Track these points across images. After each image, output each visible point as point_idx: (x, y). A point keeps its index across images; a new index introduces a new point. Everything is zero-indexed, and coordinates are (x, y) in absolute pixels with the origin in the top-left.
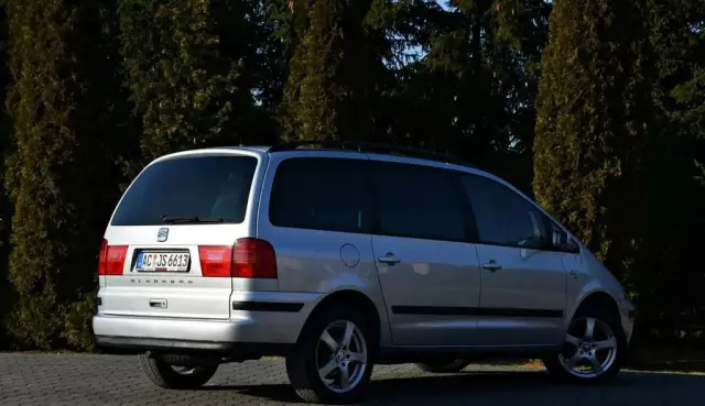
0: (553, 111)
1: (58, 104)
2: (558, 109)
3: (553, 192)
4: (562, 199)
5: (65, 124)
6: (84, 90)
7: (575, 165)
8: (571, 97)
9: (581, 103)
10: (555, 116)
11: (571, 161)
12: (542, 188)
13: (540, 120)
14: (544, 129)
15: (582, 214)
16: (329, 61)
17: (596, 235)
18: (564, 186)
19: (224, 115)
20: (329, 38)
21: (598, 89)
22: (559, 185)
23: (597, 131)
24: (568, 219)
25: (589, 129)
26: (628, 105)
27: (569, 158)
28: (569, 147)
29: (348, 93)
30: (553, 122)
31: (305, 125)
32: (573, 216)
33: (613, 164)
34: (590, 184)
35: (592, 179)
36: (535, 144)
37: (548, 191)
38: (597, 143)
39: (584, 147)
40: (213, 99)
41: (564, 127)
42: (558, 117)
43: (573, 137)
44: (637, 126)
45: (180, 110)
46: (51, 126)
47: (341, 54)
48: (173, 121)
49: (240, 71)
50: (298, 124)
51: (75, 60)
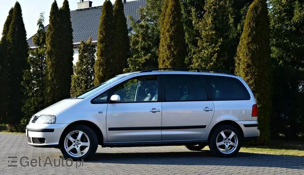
1: (168, 59)
5: (170, 65)
6: (175, 54)
16: (249, 36)
20: (250, 27)
29: (256, 47)
40: (211, 53)
45: (200, 58)
47: (254, 33)
48: (197, 62)
49: (221, 42)
50: (240, 60)
51: (173, 44)
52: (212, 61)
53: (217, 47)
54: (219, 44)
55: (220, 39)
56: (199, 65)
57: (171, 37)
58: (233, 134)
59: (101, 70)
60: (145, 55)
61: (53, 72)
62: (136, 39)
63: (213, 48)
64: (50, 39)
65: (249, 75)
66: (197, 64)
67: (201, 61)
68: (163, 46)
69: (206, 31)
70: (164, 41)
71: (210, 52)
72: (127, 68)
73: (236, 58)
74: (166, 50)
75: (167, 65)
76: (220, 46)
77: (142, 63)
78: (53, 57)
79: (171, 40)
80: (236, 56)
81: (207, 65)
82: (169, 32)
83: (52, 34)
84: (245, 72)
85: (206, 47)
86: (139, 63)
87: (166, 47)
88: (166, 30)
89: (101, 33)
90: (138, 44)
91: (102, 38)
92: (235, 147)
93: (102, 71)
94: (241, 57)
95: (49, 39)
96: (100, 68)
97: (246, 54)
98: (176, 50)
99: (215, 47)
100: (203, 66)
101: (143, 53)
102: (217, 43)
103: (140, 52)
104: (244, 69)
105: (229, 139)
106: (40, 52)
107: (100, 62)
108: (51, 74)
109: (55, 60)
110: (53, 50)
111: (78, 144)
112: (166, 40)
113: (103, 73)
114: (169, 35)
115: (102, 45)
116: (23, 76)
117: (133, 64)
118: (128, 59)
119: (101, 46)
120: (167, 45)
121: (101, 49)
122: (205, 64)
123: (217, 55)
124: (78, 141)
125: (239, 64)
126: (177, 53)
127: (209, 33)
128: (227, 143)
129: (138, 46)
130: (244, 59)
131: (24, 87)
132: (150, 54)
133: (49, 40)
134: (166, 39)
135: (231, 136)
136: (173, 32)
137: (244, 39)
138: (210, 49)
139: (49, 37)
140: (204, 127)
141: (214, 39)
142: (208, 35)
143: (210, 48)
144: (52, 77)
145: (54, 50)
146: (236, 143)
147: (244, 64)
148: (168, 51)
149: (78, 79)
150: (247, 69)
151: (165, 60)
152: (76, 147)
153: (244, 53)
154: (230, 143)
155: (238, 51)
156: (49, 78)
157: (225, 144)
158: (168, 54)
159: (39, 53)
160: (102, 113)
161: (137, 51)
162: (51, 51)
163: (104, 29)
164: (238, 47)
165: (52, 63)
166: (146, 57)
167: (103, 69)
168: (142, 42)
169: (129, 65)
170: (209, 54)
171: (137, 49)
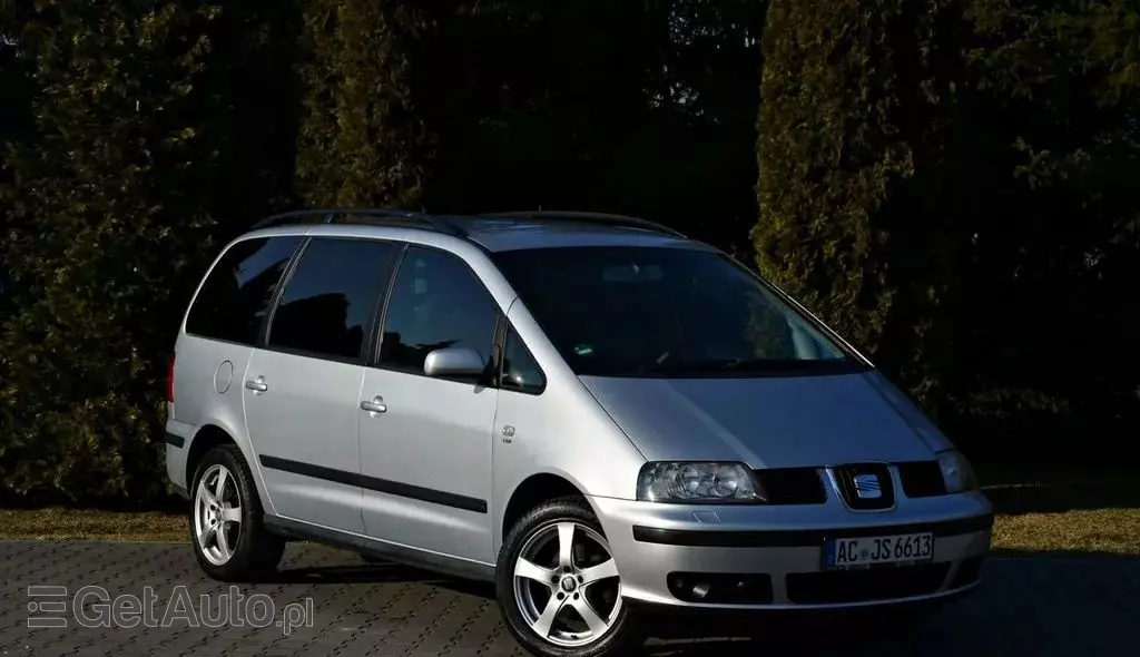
0: (796, 60)
2: (804, 54)
3: (797, 205)
4: (811, 219)
7: (835, 157)
8: (827, 35)
9: (844, 46)
10: (798, 70)
11: (827, 151)
12: (774, 198)
13: (767, 74)
14: (779, 91)
15: (846, 244)
17: (869, 280)
18: (815, 194)
19: (197, 59)
21: (875, 23)
22: (806, 192)
23: (872, 98)
24: (821, 254)
25: (860, 95)
26: (925, 50)
27: (824, 145)
28: (823, 124)
30: (793, 79)
31: (349, 82)
32: (830, 249)
33: (899, 157)
34: (860, 191)
35: (863, 182)
36: (762, 118)
37: (788, 203)
38: (872, 120)
39: (850, 127)
40: (175, 30)
41: (815, 89)
42: (804, 70)
43: (830, 107)
44: (940, 87)
50: (335, 79)
52: (184, 74)
65: (395, 164)
73: (306, 70)
80: (311, 58)
84: (379, 148)
125: (324, 96)
147: (371, 106)
150: (389, 130)
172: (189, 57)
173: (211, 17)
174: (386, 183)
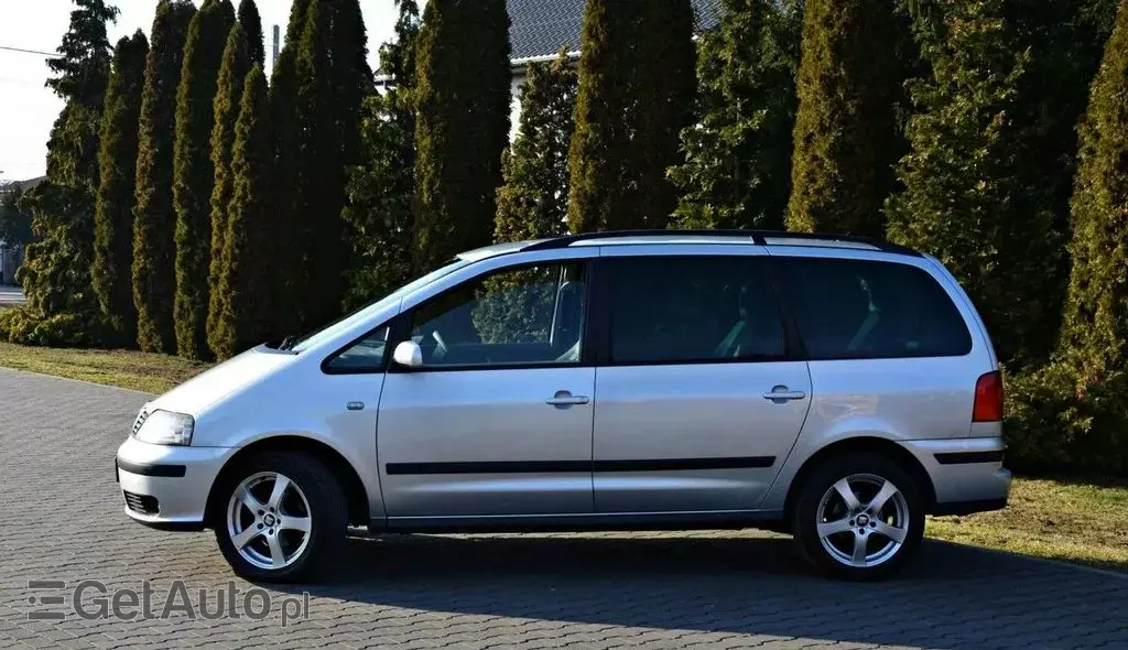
1: (824, 130)
5: (829, 157)
6: (852, 111)
40: (983, 109)
45: (937, 128)
46: (815, 158)
49: (1026, 66)
51: (843, 73)
52: (982, 142)
53: (1006, 87)
54: (1018, 71)
55: (1023, 52)
56: (931, 158)
57: (837, 47)
58: (887, 491)
59: (589, 172)
60: (748, 112)
61: (435, 174)
62: (717, 55)
63: (990, 89)
64: (429, 56)
66: (925, 155)
67: (941, 142)
68: (808, 81)
69: (968, 19)
70: (811, 60)
71: (979, 104)
72: (680, 165)
73: (1082, 130)
74: (818, 97)
75: (818, 153)
76: (1019, 81)
77: (731, 148)
78: (439, 122)
79: (836, 60)
80: (1084, 120)
81: (967, 157)
82: (831, 26)
83: (436, 39)
84: (1110, 188)
85: (964, 86)
86: (723, 144)
87: (816, 85)
88: (819, 19)
89: (592, 33)
90: (720, 73)
91: (596, 51)
92: (895, 542)
93: (591, 176)
94: (1100, 124)
95: (424, 58)
96: (585, 165)
97: (1117, 112)
98: (854, 98)
99: (999, 83)
100: (950, 161)
101: (739, 105)
102: (1011, 69)
103: (731, 101)
104: (1105, 174)
105: (870, 512)
106: (401, 102)
107: (585, 143)
108: (431, 183)
109: (445, 130)
110: (438, 94)
111: (273, 522)
112: (819, 59)
113: (596, 184)
114: (830, 40)
115: (592, 77)
116: (346, 189)
117: (700, 150)
118: (683, 132)
119: (590, 84)
120: (822, 78)
121: (590, 95)
122: (957, 152)
123: (1003, 118)
124: (272, 510)
125: (1091, 152)
126: (858, 107)
127: (979, 27)
128: (863, 525)
129: (721, 82)
130: (1112, 132)
131: (350, 225)
132: (765, 112)
133: (427, 61)
134: (820, 52)
135: (880, 500)
136: (845, 24)
137: (1115, 51)
138: (980, 92)
139: (426, 48)
140: (767, 462)
141: (998, 50)
142: (975, 37)
143: (979, 88)
144: (433, 191)
145: (442, 95)
146: (902, 527)
147: (1110, 154)
148: (825, 100)
149: (516, 200)
150: (1120, 174)
151: (813, 134)
152: (265, 532)
153: (1113, 109)
154: (873, 525)
155: (1092, 99)
156: (426, 195)
157: (855, 530)
158: (824, 114)
159: (398, 104)
160: (361, 408)
161: (717, 100)
162: (432, 99)
163: (604, 18)
164: (1095, 82)
165: (433, 143)
166: (750, 123)
167: (595, 166)
168: (735, 65)
169: (685, 153)
170: (975, 114)
171: (719, 91)
172: (988, 129)
173: (1003, 96)
174: (1117, 218)
